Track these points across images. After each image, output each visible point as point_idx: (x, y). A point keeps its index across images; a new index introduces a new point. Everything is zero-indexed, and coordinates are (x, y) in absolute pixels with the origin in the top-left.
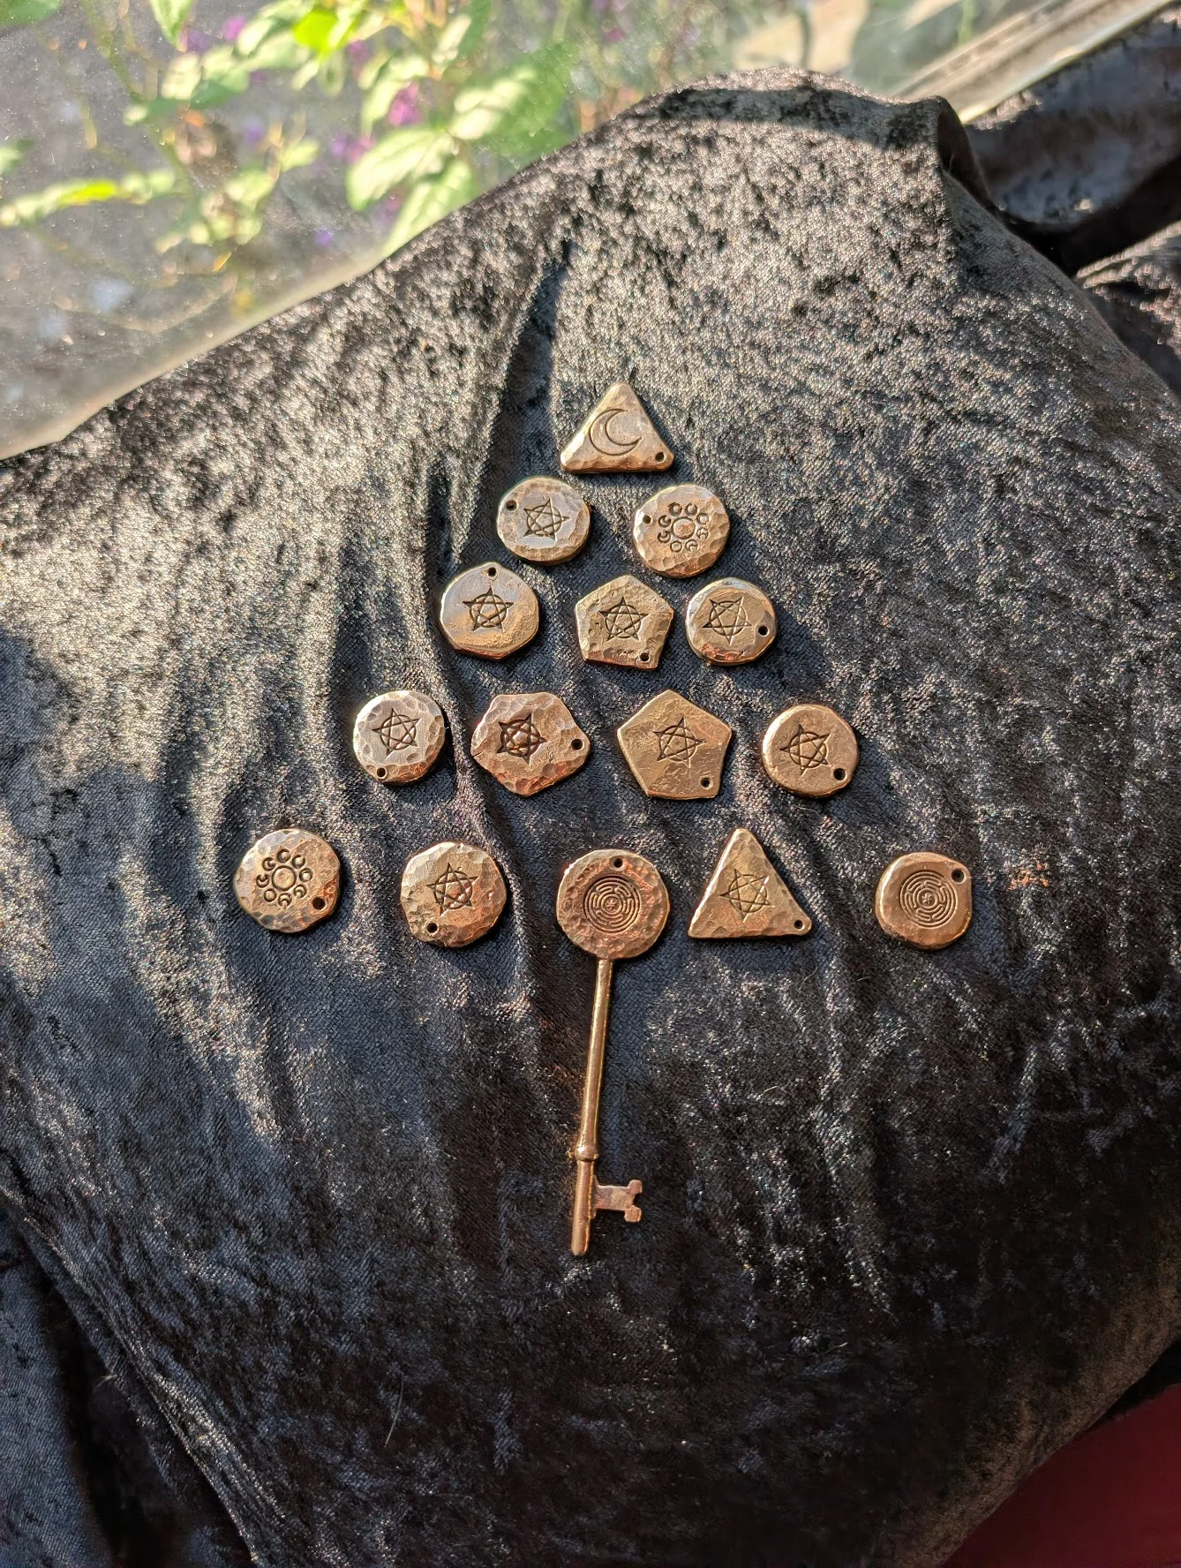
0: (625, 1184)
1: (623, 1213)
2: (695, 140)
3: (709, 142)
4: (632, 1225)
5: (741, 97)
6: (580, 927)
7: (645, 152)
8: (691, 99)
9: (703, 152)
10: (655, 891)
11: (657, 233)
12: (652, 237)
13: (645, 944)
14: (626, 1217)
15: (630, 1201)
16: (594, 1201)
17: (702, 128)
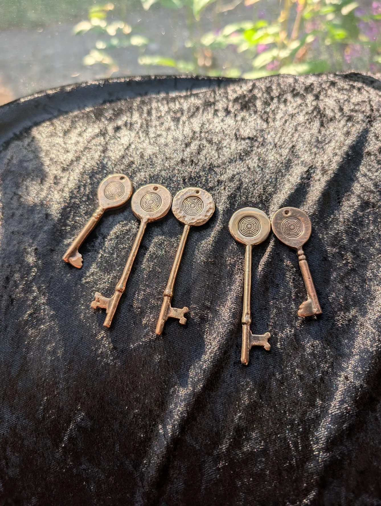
0: (182, 308)
1: (179, 320)
2: (354, 87)
3: (359, 89)
4: (181, 325)
5: (377, 82)
6: (180, 212)
7: (333, 84)
8: (359, 76)
9: (355, 91)
10: (210, 203)
11: (325, 108)
12: (322, 109)
13: (203, 221)
14: (180, 322)
15: (183, 315)
16: (167, 313)
17: (359, 85)
